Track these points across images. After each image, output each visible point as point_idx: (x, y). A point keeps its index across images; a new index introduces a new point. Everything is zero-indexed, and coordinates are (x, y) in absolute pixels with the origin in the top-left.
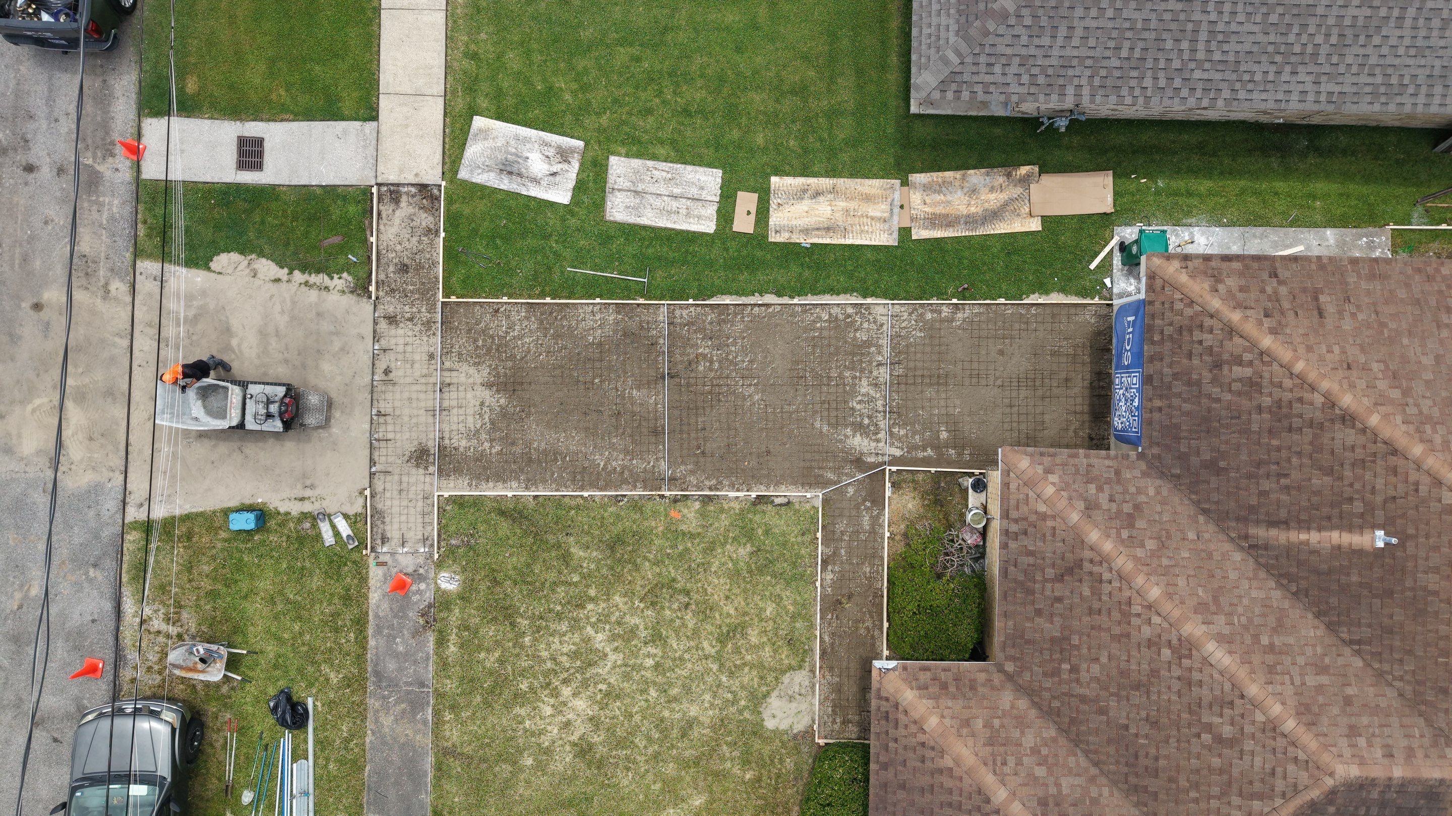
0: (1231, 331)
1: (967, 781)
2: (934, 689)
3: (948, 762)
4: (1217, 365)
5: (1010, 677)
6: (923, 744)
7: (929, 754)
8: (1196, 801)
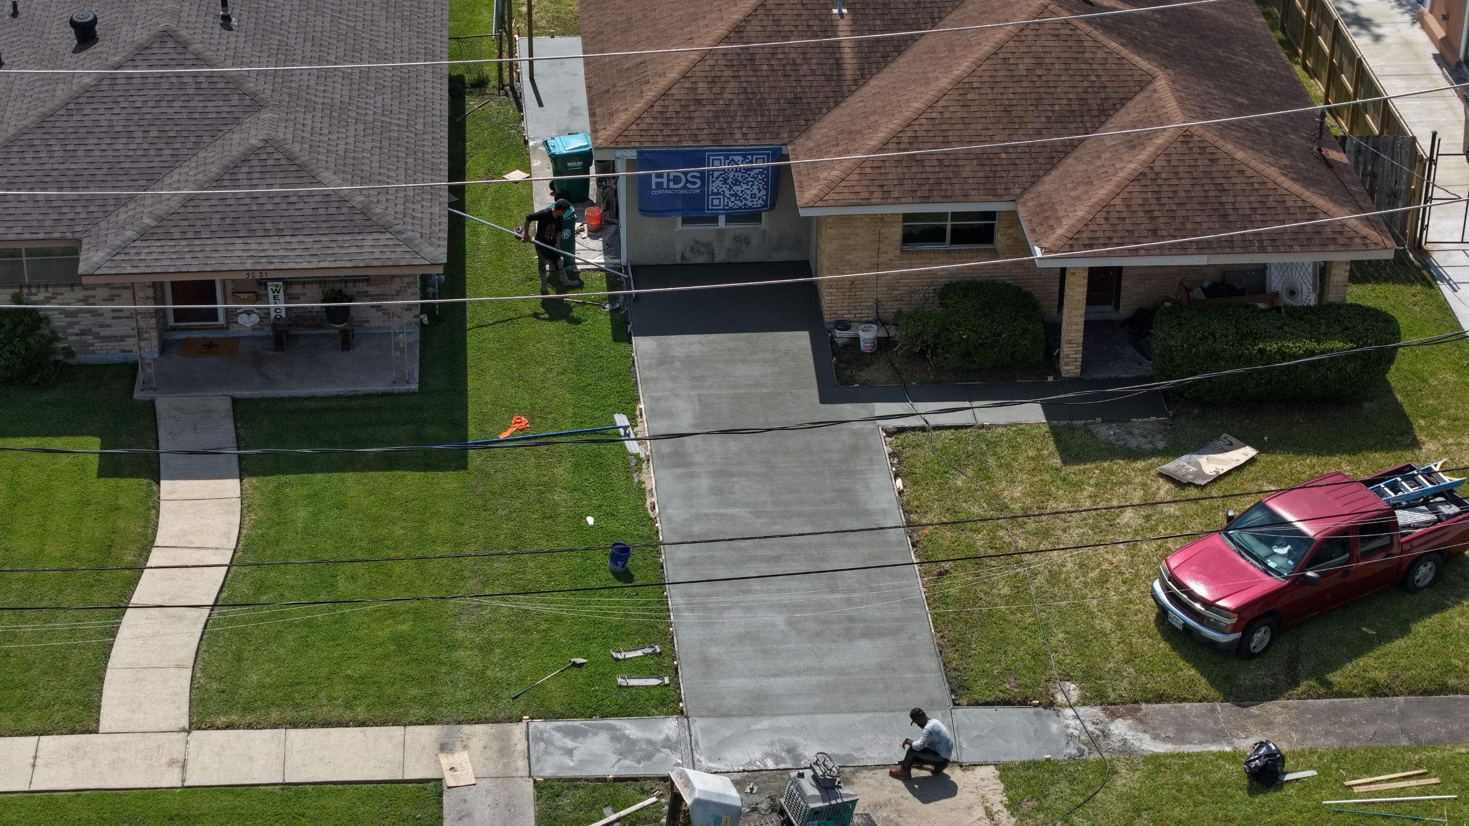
0: (665, 94)
1: (1130, 189)
2: (1052, 222)
3: (1118, 201)
4: (698, 102)
5: (1025, 190)
6: (1107, 219)
7: (1114, 214)
8: (1098, 76)
